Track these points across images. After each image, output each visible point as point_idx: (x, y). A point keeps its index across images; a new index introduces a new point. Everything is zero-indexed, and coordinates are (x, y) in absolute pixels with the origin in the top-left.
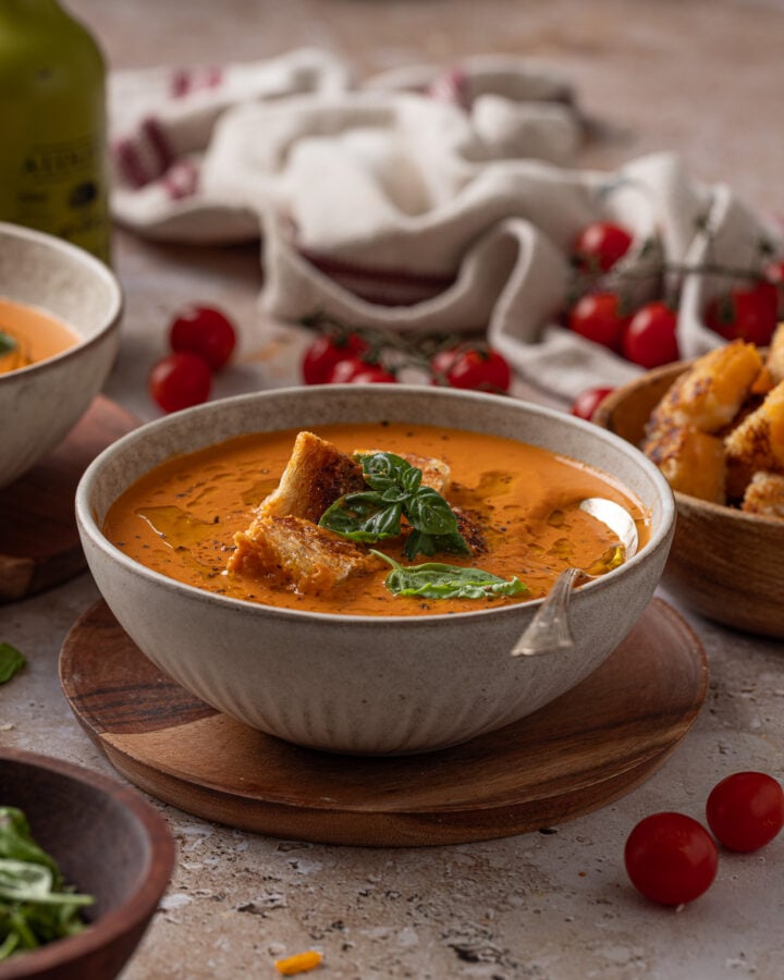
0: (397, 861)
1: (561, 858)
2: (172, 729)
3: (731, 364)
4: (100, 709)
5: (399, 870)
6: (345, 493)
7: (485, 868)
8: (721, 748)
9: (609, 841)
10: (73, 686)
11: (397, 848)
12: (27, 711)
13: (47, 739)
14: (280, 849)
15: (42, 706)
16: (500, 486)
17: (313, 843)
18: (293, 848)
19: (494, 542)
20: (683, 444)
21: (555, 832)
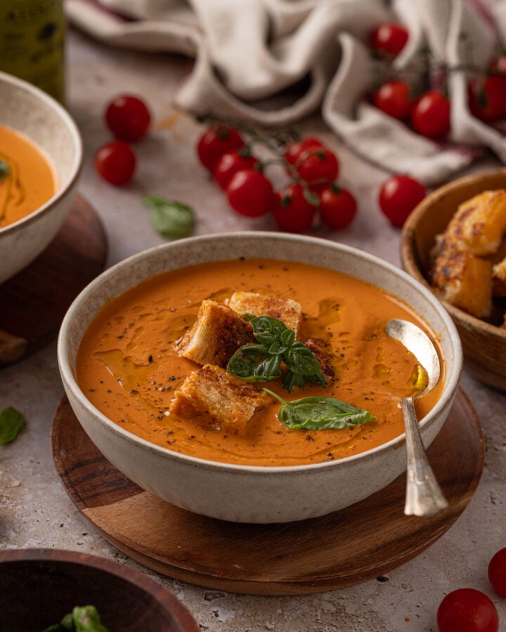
0: (285, 609)
1: (392, 604)
2: (129, 500)
3: (497, 211)
4: (80, 482)
5: (286, 617)
6: (241, 345)
7: (343, 614)
8: (492, 499)
9: (423, 588)
10: (61, 463)
11: (284, 598)
12: (28, 467)
13: (44, 494)
14: (205, 599)
15: (39, 463)
16: (333, 313)
17: (227, 592)
18: (215, 597)
19: (340, 369)
20: (465, 268)
21: (387, 579)
